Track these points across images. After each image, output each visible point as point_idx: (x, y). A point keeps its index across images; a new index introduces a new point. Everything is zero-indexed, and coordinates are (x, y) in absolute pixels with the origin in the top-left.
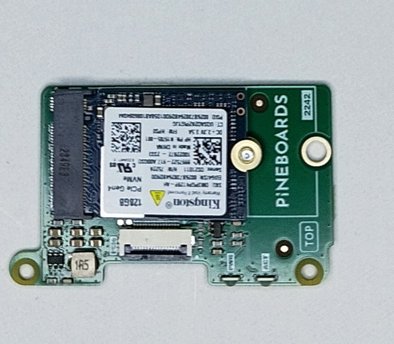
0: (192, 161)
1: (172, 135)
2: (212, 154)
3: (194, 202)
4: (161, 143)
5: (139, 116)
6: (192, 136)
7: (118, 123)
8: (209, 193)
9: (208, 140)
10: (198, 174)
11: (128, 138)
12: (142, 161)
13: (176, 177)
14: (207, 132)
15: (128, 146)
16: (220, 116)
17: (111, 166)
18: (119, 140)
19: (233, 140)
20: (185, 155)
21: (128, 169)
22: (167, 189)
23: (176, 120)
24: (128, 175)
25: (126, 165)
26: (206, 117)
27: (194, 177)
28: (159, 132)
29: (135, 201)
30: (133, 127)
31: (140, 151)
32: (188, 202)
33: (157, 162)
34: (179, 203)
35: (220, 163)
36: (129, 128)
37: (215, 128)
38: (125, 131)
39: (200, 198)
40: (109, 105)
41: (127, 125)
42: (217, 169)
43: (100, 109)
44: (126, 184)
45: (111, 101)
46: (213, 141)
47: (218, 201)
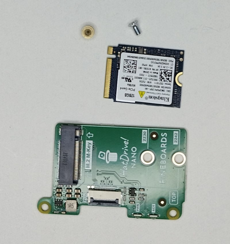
0: (158, 79)
1: (150, 67)
2: (167, 77)
3: (158, 98)
4: (145, 70)
5: (136, 57)
6: (159, 69)
7: (127, 60)
8: (165, 94)
9: (166, 71)
10: (161, 86)
11: (130, 67)
12: (136, 78)
13: (151, 86)
14: (166, 67)
15: (130, 70)
16: (172, 61)
17: (122, 79)
18: (127, 67)
19: (177, 72)
20: (155, 76)
21: (129, 80)
22: (146, 91)
23: (152, 61)
24: (129, 83)
25: (129, 79)
26: (166, 60)
27: (159, 87)
28: (145, 65)
29: (132, 95)
30: (133, 62)
31: (135, 73)
32: (155, 98)
33: (143, 78)
34: (151, 97)
35: (171, 81)
36: (131, 63)
37: (170, 66)
38: (130, 63)
39: (161, 96)
40: (123, 51)
41: (131, 61)
42: (169, 84)
43: (119, 53)
44: (128, 87)
45: (124, 50)
46: (168, 71)
47: (169, 98)
